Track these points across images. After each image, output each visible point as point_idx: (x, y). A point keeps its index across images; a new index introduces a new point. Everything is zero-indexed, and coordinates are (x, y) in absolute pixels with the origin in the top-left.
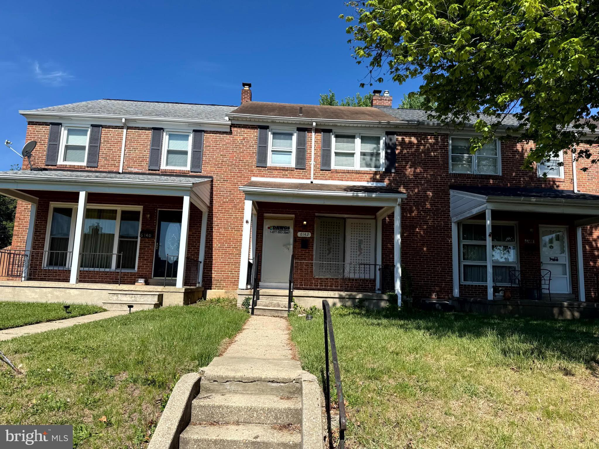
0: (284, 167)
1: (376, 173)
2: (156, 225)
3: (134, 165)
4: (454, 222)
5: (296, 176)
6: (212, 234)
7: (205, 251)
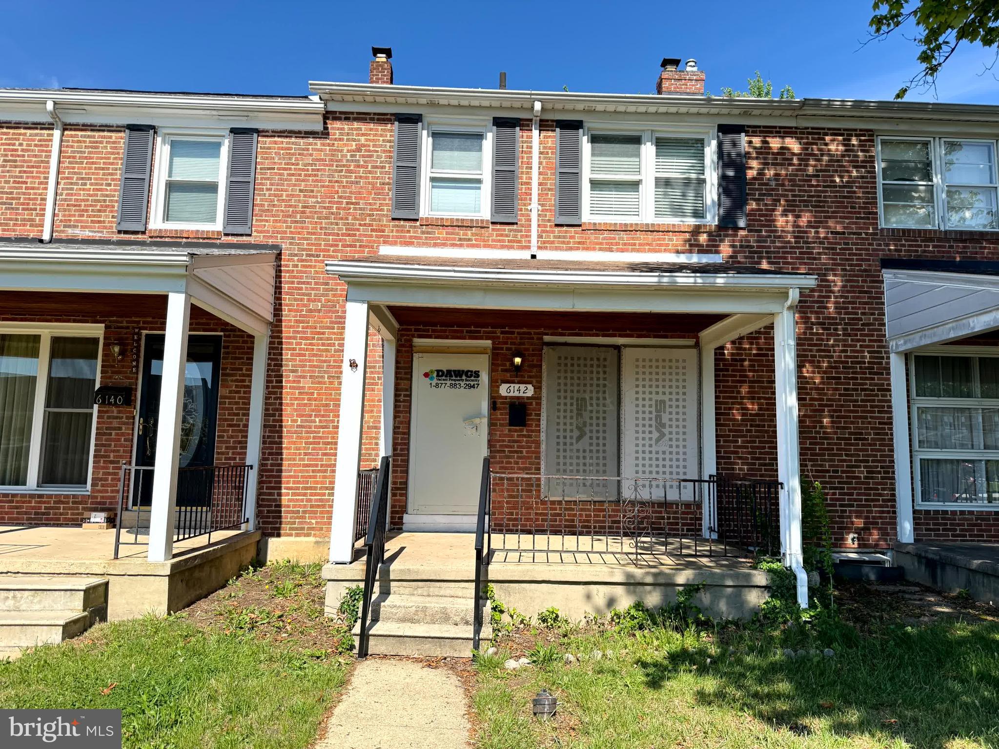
0: (463, 220)
1: (696, 231)
2: (137, 373)
3: (81, 221)
4: (897, 353)
5: (493, 241)
6: (281, 393)
7: (264, 437)
